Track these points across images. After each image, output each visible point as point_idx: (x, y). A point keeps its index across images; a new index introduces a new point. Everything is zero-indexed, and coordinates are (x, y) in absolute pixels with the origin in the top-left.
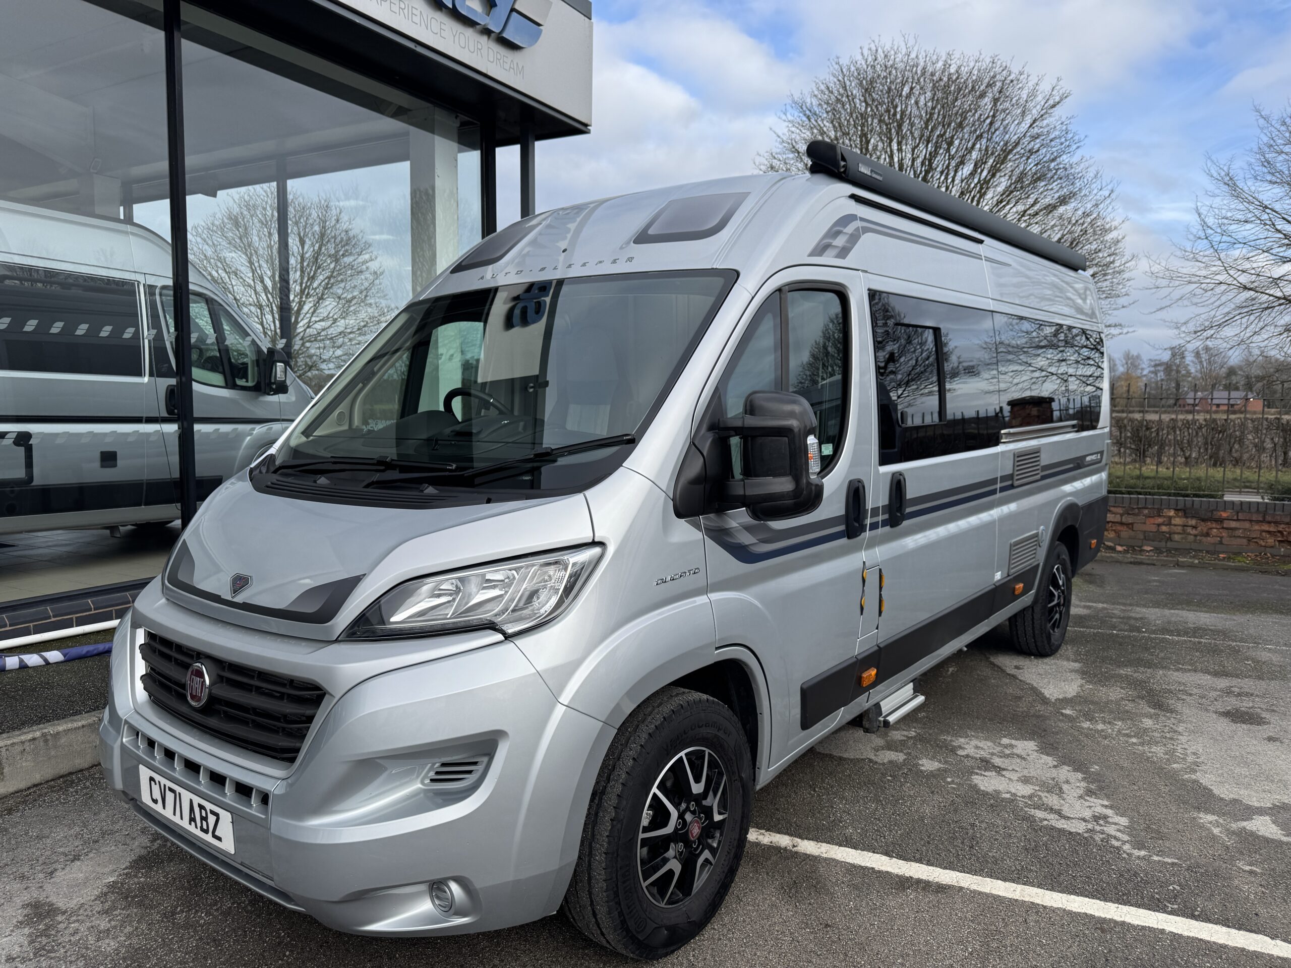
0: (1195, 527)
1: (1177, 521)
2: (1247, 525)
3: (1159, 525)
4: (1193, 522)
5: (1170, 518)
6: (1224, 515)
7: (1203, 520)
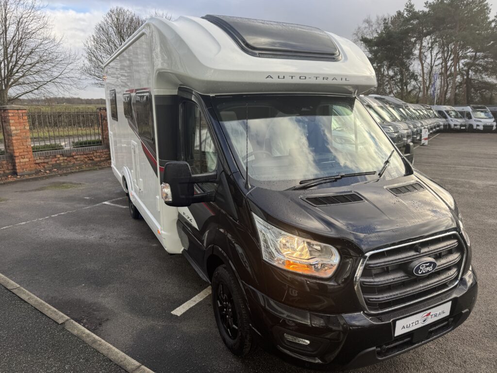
0: (66, 160)
1: (61, 158)
2: (80, 156)
3: (56, 161)
4: (65, 158)
5: (59, 158)
6: (74, 154)
7: (68, 157)
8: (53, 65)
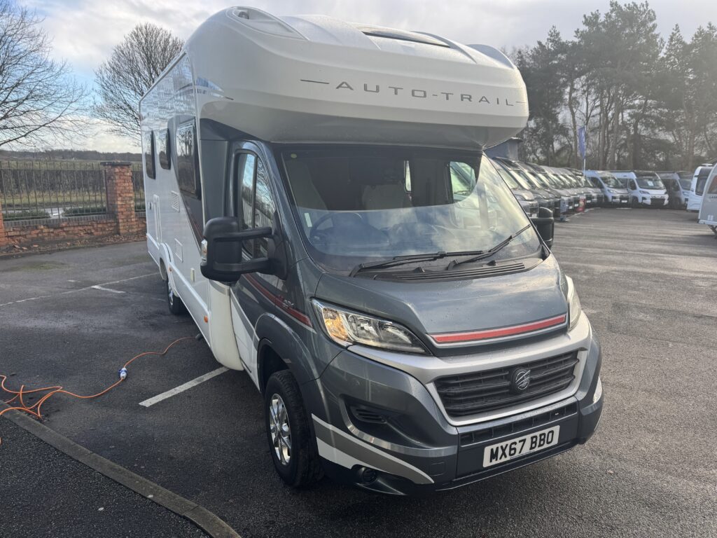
8: (49, 103)
